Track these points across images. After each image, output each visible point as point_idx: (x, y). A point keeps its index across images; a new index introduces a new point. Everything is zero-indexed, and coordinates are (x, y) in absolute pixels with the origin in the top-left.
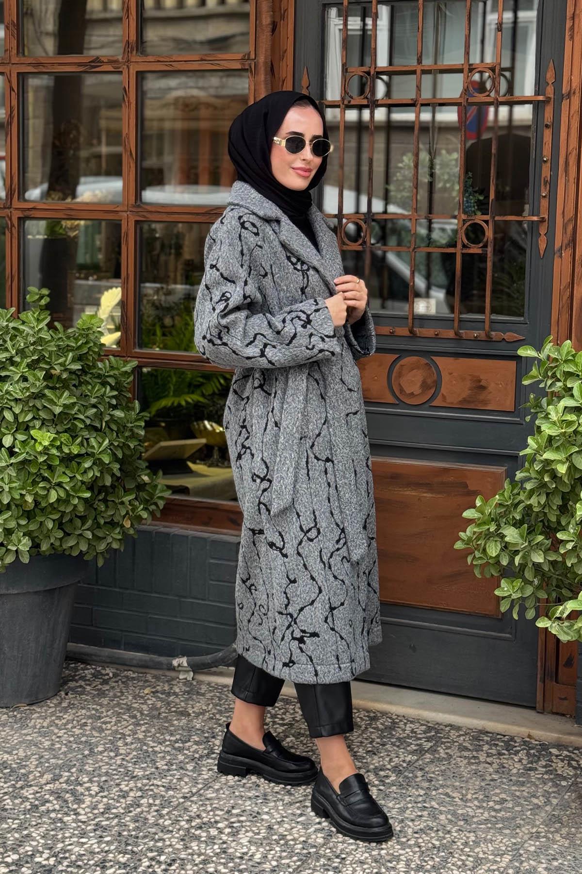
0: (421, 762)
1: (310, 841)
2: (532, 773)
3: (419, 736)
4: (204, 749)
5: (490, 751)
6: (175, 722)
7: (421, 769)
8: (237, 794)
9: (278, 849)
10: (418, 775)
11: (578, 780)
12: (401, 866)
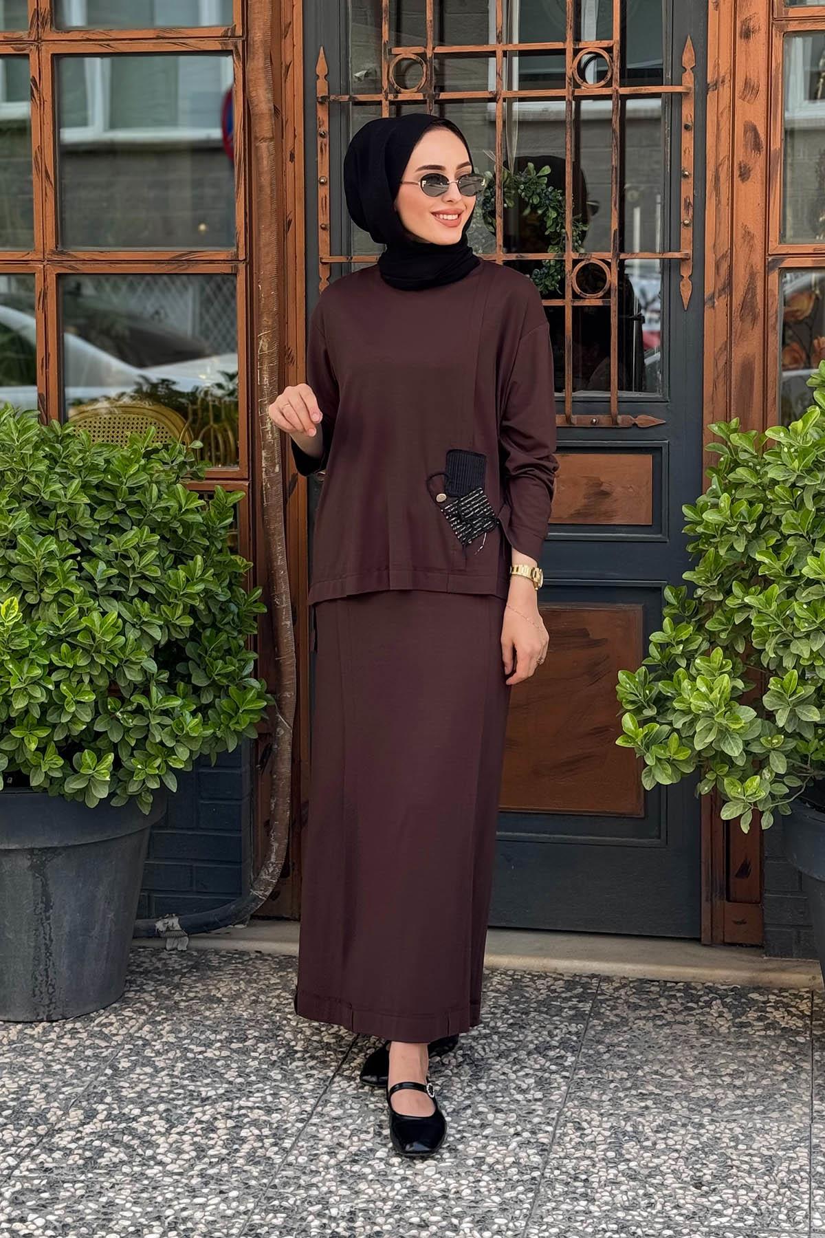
0: (593, 1033)
1: (521, 1161)
2: (749, 1029)
3: (564, 995)
4: (278, 1047)
5: (670, 1006)
6: (207, 1013)
7: (599, 1042)
8: (372, 1106)
9: (486, 1178)
10: (602, 1051)
11: (815, 1032)
12: (670, 1180)
